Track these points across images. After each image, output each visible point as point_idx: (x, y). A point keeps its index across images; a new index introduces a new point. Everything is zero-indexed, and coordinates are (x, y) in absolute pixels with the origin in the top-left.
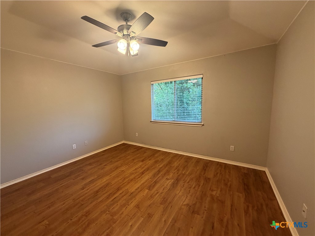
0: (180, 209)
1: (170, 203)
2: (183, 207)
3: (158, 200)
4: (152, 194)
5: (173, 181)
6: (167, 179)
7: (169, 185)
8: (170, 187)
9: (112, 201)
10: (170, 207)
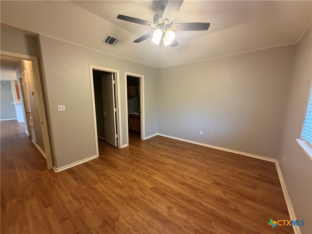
0: (116, 210)
1: (128, 203)
2: (117, 214)
3: (136, 194)
4: (144, 190)
5: (165, 214)
6: (169, 208)
7: (155, 207)
8: (151, 207)
9: (145, 168)
10: (122, 202)
